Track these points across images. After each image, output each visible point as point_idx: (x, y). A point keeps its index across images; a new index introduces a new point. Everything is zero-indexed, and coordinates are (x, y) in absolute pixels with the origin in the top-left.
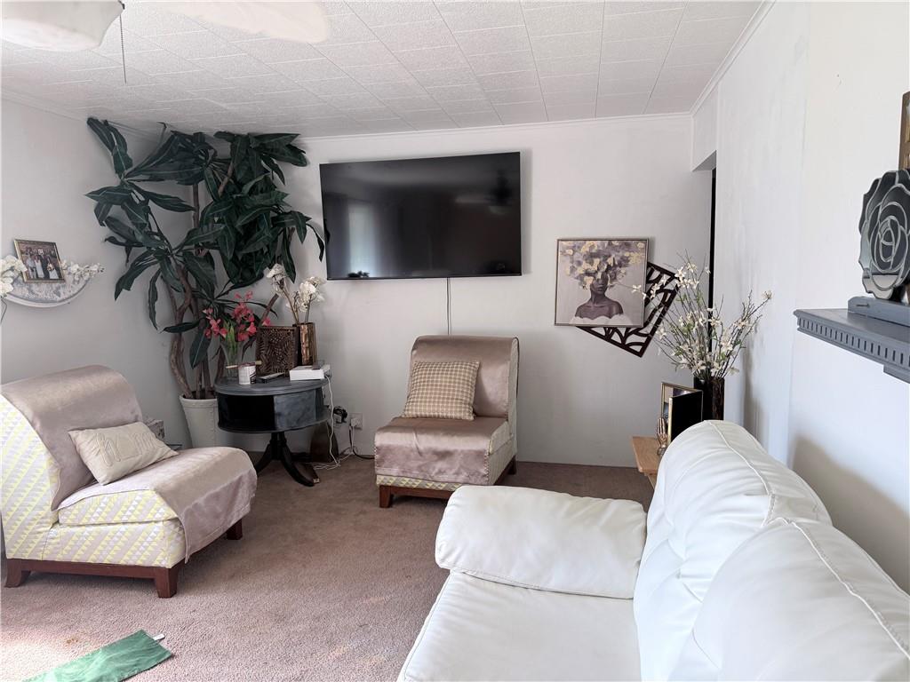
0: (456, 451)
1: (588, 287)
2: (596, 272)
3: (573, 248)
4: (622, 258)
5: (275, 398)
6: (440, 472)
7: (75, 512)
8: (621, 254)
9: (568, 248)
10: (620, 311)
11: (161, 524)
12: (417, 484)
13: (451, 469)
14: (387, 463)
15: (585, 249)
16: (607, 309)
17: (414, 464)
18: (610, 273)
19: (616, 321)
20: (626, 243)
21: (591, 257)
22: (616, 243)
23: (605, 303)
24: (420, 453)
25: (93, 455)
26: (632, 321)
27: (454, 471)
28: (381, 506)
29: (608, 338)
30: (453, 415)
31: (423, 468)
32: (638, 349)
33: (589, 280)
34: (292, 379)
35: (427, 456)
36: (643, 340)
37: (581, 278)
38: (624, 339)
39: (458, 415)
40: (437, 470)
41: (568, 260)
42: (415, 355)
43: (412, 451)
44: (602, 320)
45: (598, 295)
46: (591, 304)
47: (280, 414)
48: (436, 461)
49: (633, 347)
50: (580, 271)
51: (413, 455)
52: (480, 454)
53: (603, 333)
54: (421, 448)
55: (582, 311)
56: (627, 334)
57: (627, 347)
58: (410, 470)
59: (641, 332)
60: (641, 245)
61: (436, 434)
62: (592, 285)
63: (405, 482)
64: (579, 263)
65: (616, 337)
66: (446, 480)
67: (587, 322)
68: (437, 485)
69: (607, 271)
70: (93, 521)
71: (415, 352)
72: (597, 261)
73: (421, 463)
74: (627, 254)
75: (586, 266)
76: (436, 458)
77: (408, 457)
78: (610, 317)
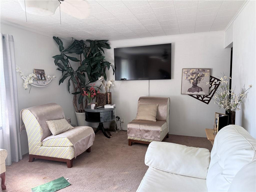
0: (151, 130)
1: (192, 83)
2: (194, 78)
3: (187, 71)
4: (202, 74)
5: (100, 113)
6: (146, 136)
7: (47, 142)
8: (202, 73)
9: (186, 71)
10: (202, 90)
11: (69, 147)
12: (139, 139)
13: (149, 136)
14: (131, 133)
15: (191, 71)
16: (197, 89)
17: (139, 134)
18: (199, 79)
19: (200, 93)
20: (204, 70)
21: (193, 74)
22: (200, 70)
23: (197, 88)
24: (140, 130)
25: (52, 127)
26: (205, 93)
27: (150, 136)
28: (129, 145)
29: (197, 98)
30: (150, 120)
31: (141, 135)
32: (207, 102)
33: (192, 81)
34: (105, 108)
35: (142, 131)
36: (209, 99)
37: (189, 80)
38: (203, 99)
39: (151, 120)
40: (145, 136)
41: (186, 75)
42: (139, 102)
43: (138, 130)
44: (196, 93)
45: (195, 85)
46: (193, 88)
47: (101, 118)
48: (145, 133)
49: (205, 101)
50: (189, 78)
51: (138, 131)
52: (158, 132)
53: (196, 97)
54: (141, 129)
55: (190, 90)
56: (204, 97)
57: (204, 101)
58: (137, 135)
59: (208, 97)
60: (208, 70)
61: (145, 125)
62: (193, 82)
63: (136, 139)
64: (189, 76)
65: (200, 98)
66: (148, 139)
67: (191, 93)
68: (145, 140)
69: (198, 78)
70: (51, 145)
71: (139, 101)
72: (194, 75)
73: (140, 133)
74: (204, 73)
75: (191, 77)
76: (145, 132)
77: (137, 131)
78: (198, 92)
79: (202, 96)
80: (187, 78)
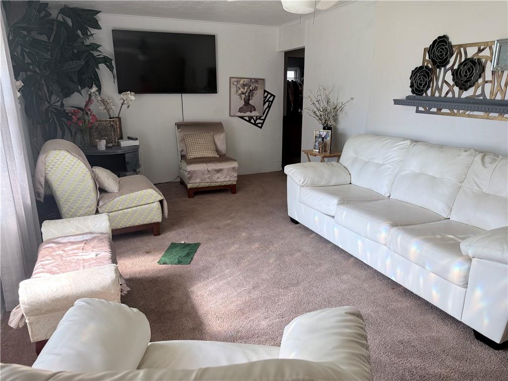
1: (243, 99)
2: (246, 93)
3: (237, 82)
4: (255, 87)
5: (126, 155)
6: (218, 178)
7: (110, 205)
8: (255, 85)
9: (235, 81)
10: (255, 110)
11: (156, 203)
12: (207, 185)
13: (222, 176)
14: (193, 178)
16: (250, 109)
17: (207, 176)
18: (251, 93)
20: (257, 80)
21: (244, 85)
22: (253, 80)
23: (250, 106)
24: (209, 171)
26: (259, 114)
27: (224, 177)
28: (189, 197)
29: (249, 121)
30: (211, 156)
31: (211, 178)
32: (260, 125)
33: (243, 96)
35: (212, 172)
36: (262, 121)
37: (240, 95)
38: (255, 121)
39: (213, 155)
40: (216, 178)
41: (235, 87)
43: (205, 171)
44: (248, 114)
45: (247, 102)
46: (244, 107)
48: (216, 174)
50: (240, 92)
52: (234, 168)
53: (248, 119)
54: (209, 169)
55: (241, 110)
56: (257, 119)
57: (255, 124)
58: (205, 179)
59: (261, 118)
60: (262, 81)
61: (214, 163)
62: (244, 98)
64: (240, 89)
65: (252, 121)
67: (242, 114)
68: (216, 184)
69: (250, 92)
72: (246, 88)
73: (209, 175)
74: (257, 85)
75: (242, 90)
76: (215, 172)
77: (203, 174)
78: (251, 112)
79: (255, 118)
80: (237, 91)
